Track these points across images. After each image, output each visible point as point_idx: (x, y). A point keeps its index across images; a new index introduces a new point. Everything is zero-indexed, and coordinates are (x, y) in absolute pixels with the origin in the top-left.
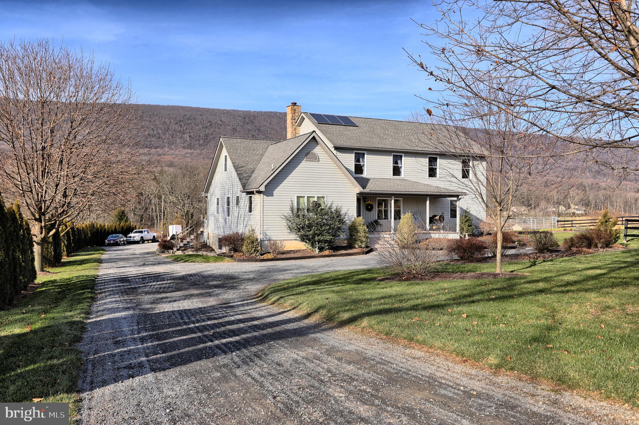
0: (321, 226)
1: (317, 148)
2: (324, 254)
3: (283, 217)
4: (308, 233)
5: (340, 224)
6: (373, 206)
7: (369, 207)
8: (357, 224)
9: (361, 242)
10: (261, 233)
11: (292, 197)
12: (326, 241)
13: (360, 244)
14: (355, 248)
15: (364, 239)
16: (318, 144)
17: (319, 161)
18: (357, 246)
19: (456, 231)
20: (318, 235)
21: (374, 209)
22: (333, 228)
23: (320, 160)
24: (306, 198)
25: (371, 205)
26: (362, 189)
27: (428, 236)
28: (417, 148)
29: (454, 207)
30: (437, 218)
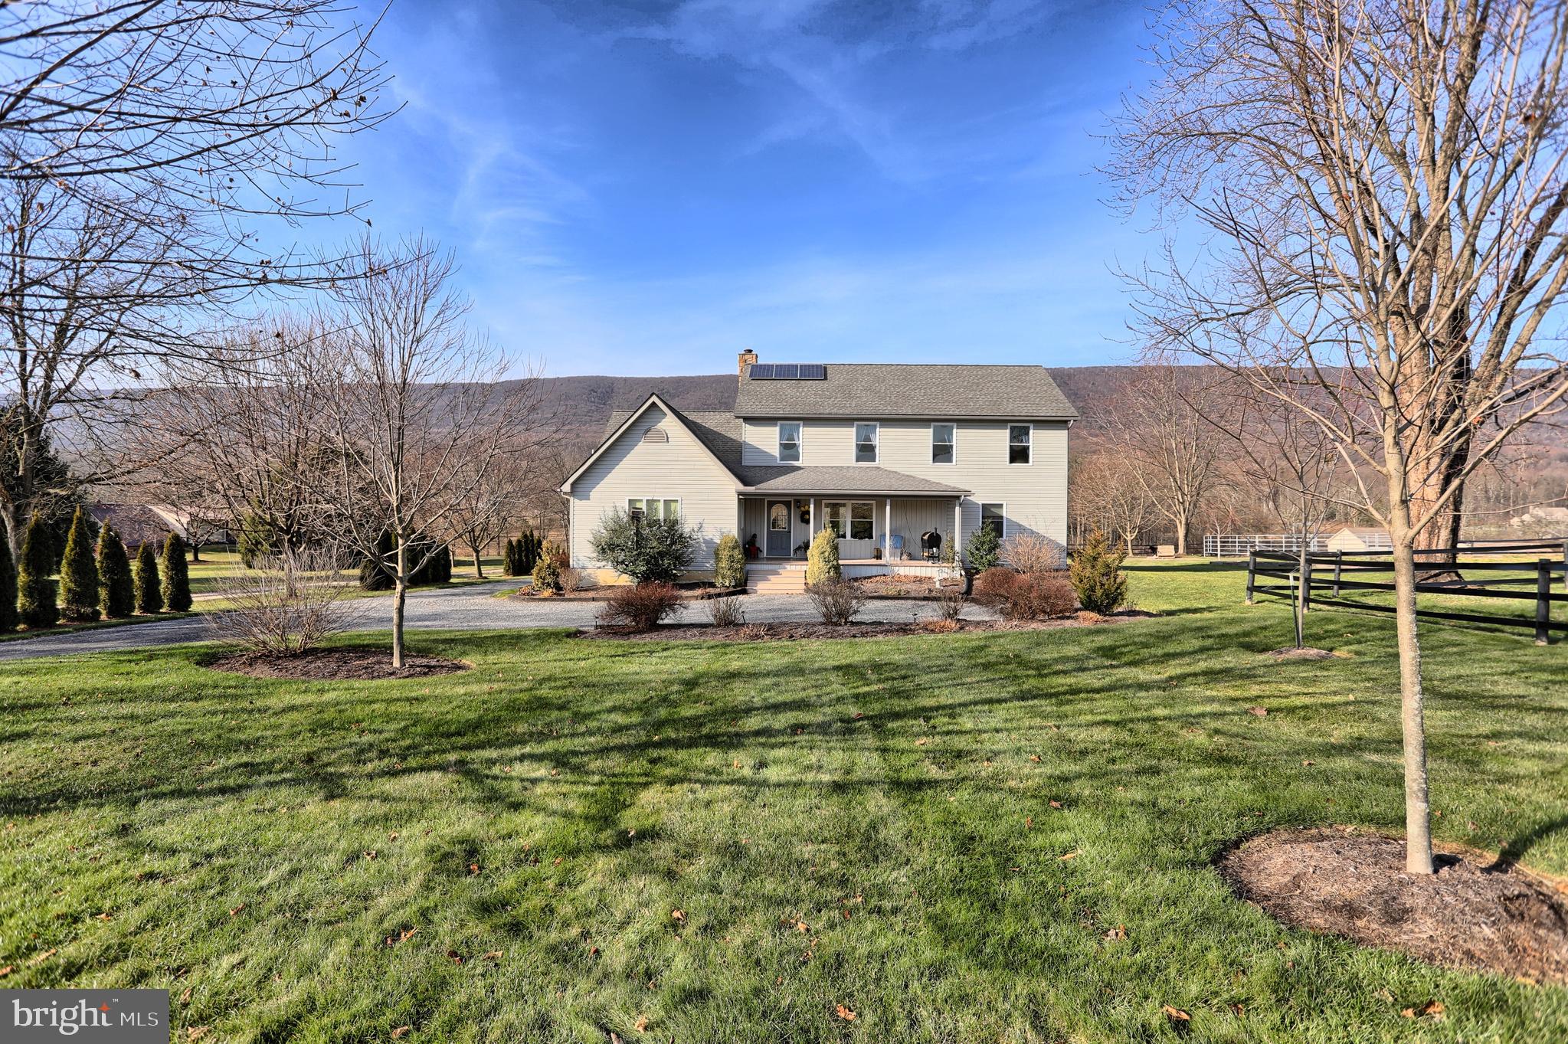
1: (664, 420)
7: (806, 517)
16: (665, 414)
17: (668, 441)
23: (670, 439)
24: (645, 502)
25: (808, 513)
26: (741, 488)
27: (884, 571)
28: (907, 410)
29: (994, 517)
30: (926, 537)
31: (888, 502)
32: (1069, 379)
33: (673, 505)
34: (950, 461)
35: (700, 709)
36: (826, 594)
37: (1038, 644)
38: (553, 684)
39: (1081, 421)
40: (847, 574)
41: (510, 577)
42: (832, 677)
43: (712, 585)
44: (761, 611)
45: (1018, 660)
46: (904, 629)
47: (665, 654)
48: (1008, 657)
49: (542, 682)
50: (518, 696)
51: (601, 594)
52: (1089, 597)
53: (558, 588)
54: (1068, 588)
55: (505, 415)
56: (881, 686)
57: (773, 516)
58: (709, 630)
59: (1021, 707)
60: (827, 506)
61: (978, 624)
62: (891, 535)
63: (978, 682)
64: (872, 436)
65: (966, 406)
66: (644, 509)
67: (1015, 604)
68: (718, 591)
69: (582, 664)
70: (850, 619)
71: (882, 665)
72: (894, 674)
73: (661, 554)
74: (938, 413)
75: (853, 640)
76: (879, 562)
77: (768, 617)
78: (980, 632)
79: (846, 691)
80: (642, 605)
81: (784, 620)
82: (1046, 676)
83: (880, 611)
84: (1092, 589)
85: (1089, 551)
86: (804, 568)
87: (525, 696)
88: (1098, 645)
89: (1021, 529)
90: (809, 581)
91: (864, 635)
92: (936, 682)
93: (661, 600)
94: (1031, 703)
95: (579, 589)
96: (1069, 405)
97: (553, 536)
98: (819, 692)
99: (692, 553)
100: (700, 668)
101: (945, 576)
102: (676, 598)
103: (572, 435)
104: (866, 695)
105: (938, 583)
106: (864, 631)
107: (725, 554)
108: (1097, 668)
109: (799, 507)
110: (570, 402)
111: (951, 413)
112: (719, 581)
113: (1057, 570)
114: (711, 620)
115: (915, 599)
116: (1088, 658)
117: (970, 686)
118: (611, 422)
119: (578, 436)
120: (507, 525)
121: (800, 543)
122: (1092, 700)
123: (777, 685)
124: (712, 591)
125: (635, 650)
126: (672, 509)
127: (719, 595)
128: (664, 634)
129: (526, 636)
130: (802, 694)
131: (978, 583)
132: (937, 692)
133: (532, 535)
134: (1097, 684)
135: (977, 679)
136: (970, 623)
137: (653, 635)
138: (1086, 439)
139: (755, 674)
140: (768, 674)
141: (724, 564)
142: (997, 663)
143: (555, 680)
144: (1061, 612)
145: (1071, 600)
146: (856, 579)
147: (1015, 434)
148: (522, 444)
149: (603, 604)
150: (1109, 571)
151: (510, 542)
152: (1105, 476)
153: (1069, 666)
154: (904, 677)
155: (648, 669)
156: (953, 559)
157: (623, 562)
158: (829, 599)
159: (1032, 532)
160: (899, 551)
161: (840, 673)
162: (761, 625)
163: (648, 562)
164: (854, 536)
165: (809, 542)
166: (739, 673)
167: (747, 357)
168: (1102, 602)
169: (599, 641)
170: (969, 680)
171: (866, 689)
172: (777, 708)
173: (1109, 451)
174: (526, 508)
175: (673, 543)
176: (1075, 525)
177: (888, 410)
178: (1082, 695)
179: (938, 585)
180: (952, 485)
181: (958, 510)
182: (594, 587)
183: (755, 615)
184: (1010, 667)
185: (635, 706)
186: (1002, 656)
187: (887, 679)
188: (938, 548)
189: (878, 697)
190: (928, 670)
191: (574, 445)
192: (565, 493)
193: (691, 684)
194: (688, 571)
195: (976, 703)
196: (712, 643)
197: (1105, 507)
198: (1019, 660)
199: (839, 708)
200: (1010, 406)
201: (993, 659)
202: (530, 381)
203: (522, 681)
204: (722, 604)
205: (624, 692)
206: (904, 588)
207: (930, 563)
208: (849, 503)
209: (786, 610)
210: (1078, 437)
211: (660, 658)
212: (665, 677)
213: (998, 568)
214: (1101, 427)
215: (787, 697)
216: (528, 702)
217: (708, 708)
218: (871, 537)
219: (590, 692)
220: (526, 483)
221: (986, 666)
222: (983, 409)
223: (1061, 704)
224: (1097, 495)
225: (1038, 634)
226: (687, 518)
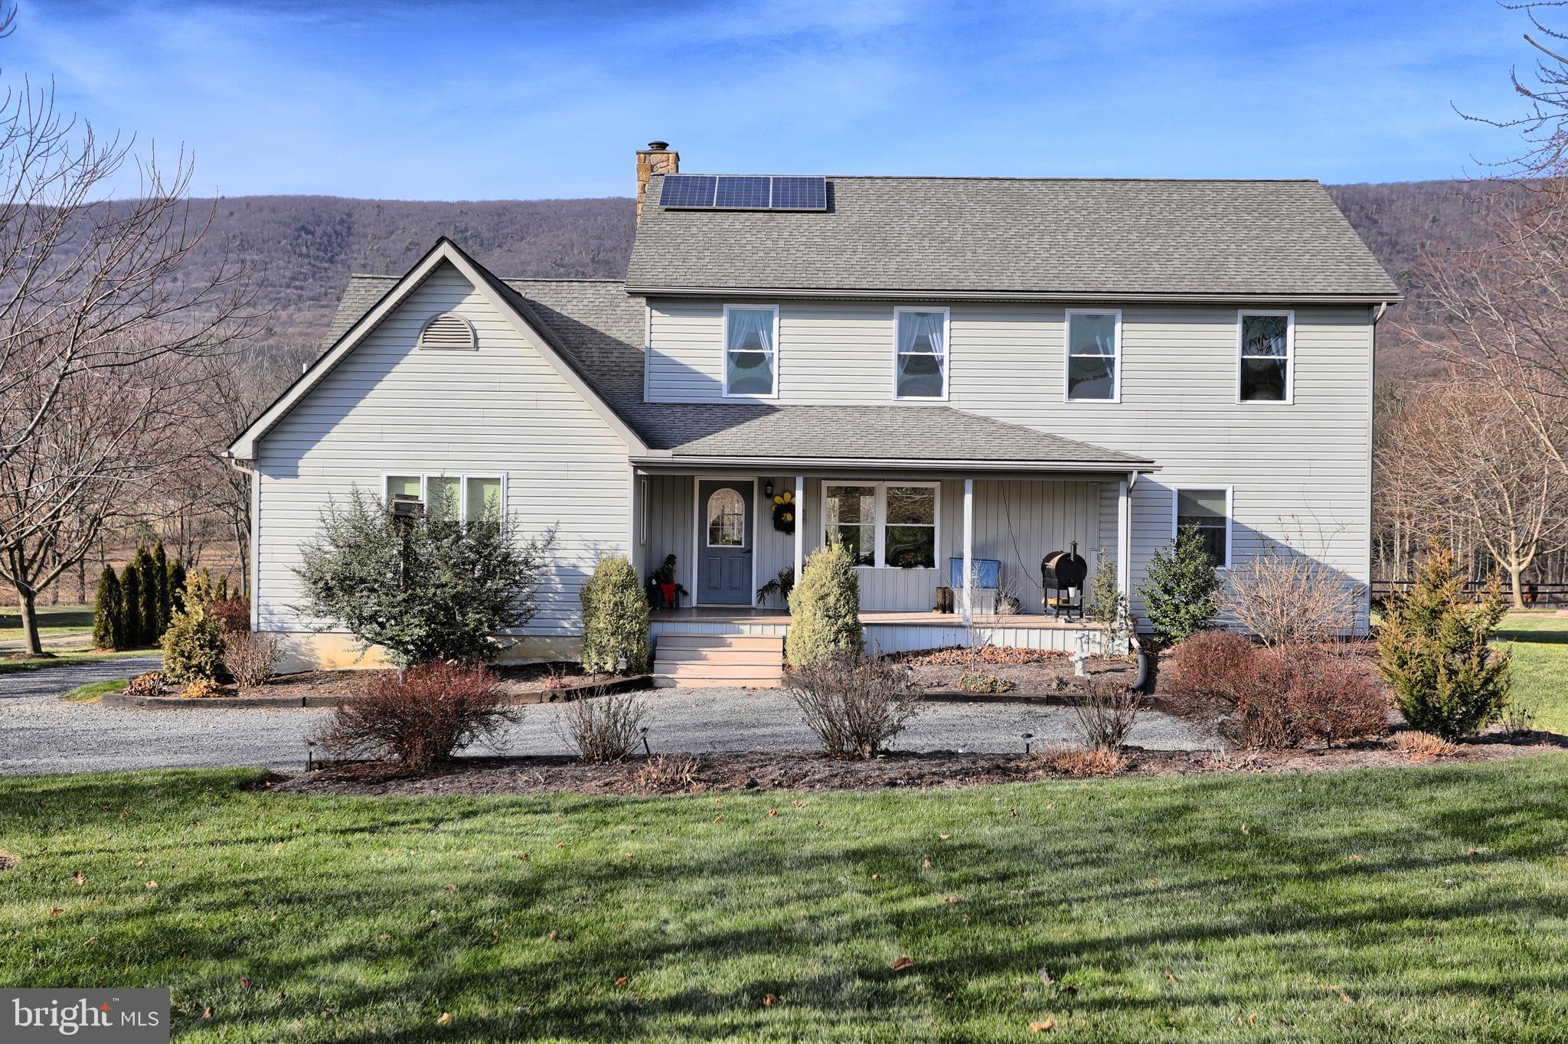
1: (468, 300)
7: (787, 518)
16: (470, 284)
17: (477, 347)
23: (481, 343)
24: (424, 483)
25: (790, 508)
26: (642, 451)
27: (960, 637)
28: (1012, 279)
29: (1204, 520)
30: (1052, 564)
31: (969, 485)
32: (1379, 210)
33: (488, 490)
34: (1107, 393)
35: (544, 949)
36: (829, 690)
37: (1306, 805)
38: (206, 899)
39: (1405, 305)
40: (876, 644)
41: (108, 653)
42: (844, 876)
43: (576, 669)
44: (684, 728)
45: (1262, 839)
46: (1004, 768)
47: (468, 824)
48: (1237, 832)
49: (178, 894)
50: (119, 927)
51: (322, 691)
52: (1422, 700)
53: (223, 676)
54: (1372, 679)
55: (96, 281)
56: (952, 896)
57: (712, 516)
58: (569, 770)
59: (1268, 948)
60: (833, 492)
61: (1169, 757)
62: (974, 560)
63: (1170, 889)
64: (934, 338)
65: (1144, 271)
66: (424, 499)
67: (1252, 715)
68: (588, 682)
69: (276, 849)
70: (884, 745)
71: (953, 849)
72: (982, 870)
73: (461, 601)
74: (1081, 287)
75: (891, 792)
76: (947, 618)
77: (698, 741)
78: (1174, 775)
79: (872, 908)
80: (417, 714)
81: (736, 747)
82: (1324, 877)
83: (951, 728)
84: (1429, 681)
85: (1422, 596)
86: (781, 631)
87: (137, 929)
88: (1444, 808)
89: (1266, 546)
90: (793, 660)
91: (913, 781)
92: (1076, 888)
93: (460, 702)
94: (1291, 938)
95: (271, 679)
96: (1376, 268)
97: (212, 559)
98: (814, 910)
99: (530, 597)
100: (548, 854)
101: (1096, 650)
102: (495, 699)
103: (258, 331)
104: (918, 916)
105: (1079, 665)
106: (915, 771)
107: (605, 599)
108: (1442, 861)
109: (769, 496)
110: (250, 256)
111: (1110, 287)
112: (590, 661)
113: (1348, 639)
114: (573, 747)
115: (1027, 700)
116: (1420, 838)
117: (1151, 900)
118: (347, 301)
119: (270, 332)
120: (102, 533)
121: (771, 575)
122: (1432, 934)
123: (719, 893)
124: (574, 682)
125: (398, 817)
126: (487, 498)
127: (591, 692)
128: (465, 779)
129: (144, 789)
130: (776, 915)
131: (1168, 668)
132: (1077, 911)
133: (161, 556)
134: (1443, 898)
135: (1168, 881)
136: (1153, 754)
137: (442, 783)
138: (1415, 344)
139: (670, 869)
140: (697, 870)
141: (601, 622)
142: (1212, 847)
143: (212, 888)
144: (1357, 732)
145: (1380, 705)
146: (896, 657)
147: (1255, 334)
148: (138, 347)
149: (327, 713)
150: (1467, 642)
151: (110, 574)
152: (1458, 429)
153: (1379, 855)
154: (1004, 877)
155: (427, 860)
156: (1114, 612)
157: (373, 618)
158: (837, 701)
159: (1291, 554)
160: (991, 594)
161: (861, 867)
162: (685, 757)
163: (430, 619)
164: (891, 560)
165: (792, 573)
166: (635, 867)
167: (655, 158)
168: (1451, 711)
169: (316, 797)
170: (1149, 884)
171: (919, 903)
172: (719, 946)
173: (1467, 371)
174: (147, 496)
175: (489, 574)
176: (1388, 537)
177: (969, 279)
178: (1408, 923)
179: (1079, 672)
180: (1113, 447)
181: (1123, 502)
182: (306, 675)
183: (670, 737)
184: (1244, 856)
185: (396, 945)
186: (1223, 831)
187: (966, 881)
188: (1080, 587)
189: (945, 921)
190: (1058, 861)
191: (261, 352)
192: (241, 462)
193: (525, 892)
194: (522, 638)
195: (1165, 937)
196: (575, 799)
197: (1457, 499)
198: (1260, 836)
199: (859, 945)
200: (1244, 272)
201: (1202, 837)
202: (157, 204)
203: (132, 892)
204: (597, 713)
205: (371, 913)
206: (1003, 675)
207: (1061, 622)
208: (882, 487)
209: (741, 725)
210: (1398, 340)
211: (456, 834)
212: (466, 877)
213: (1215, 633)
214: (1451, 318)
215: (743, 922)
216: (146, 942)
217: (564, 947)
218: (929, 563)
219: (293, 916)
220: (147, 438)
221: (1188, 854)
222: (1182, 278)
223: (1359, 942)
224: (1440, 471)
225: (1304, 783)
226: (521, 518)
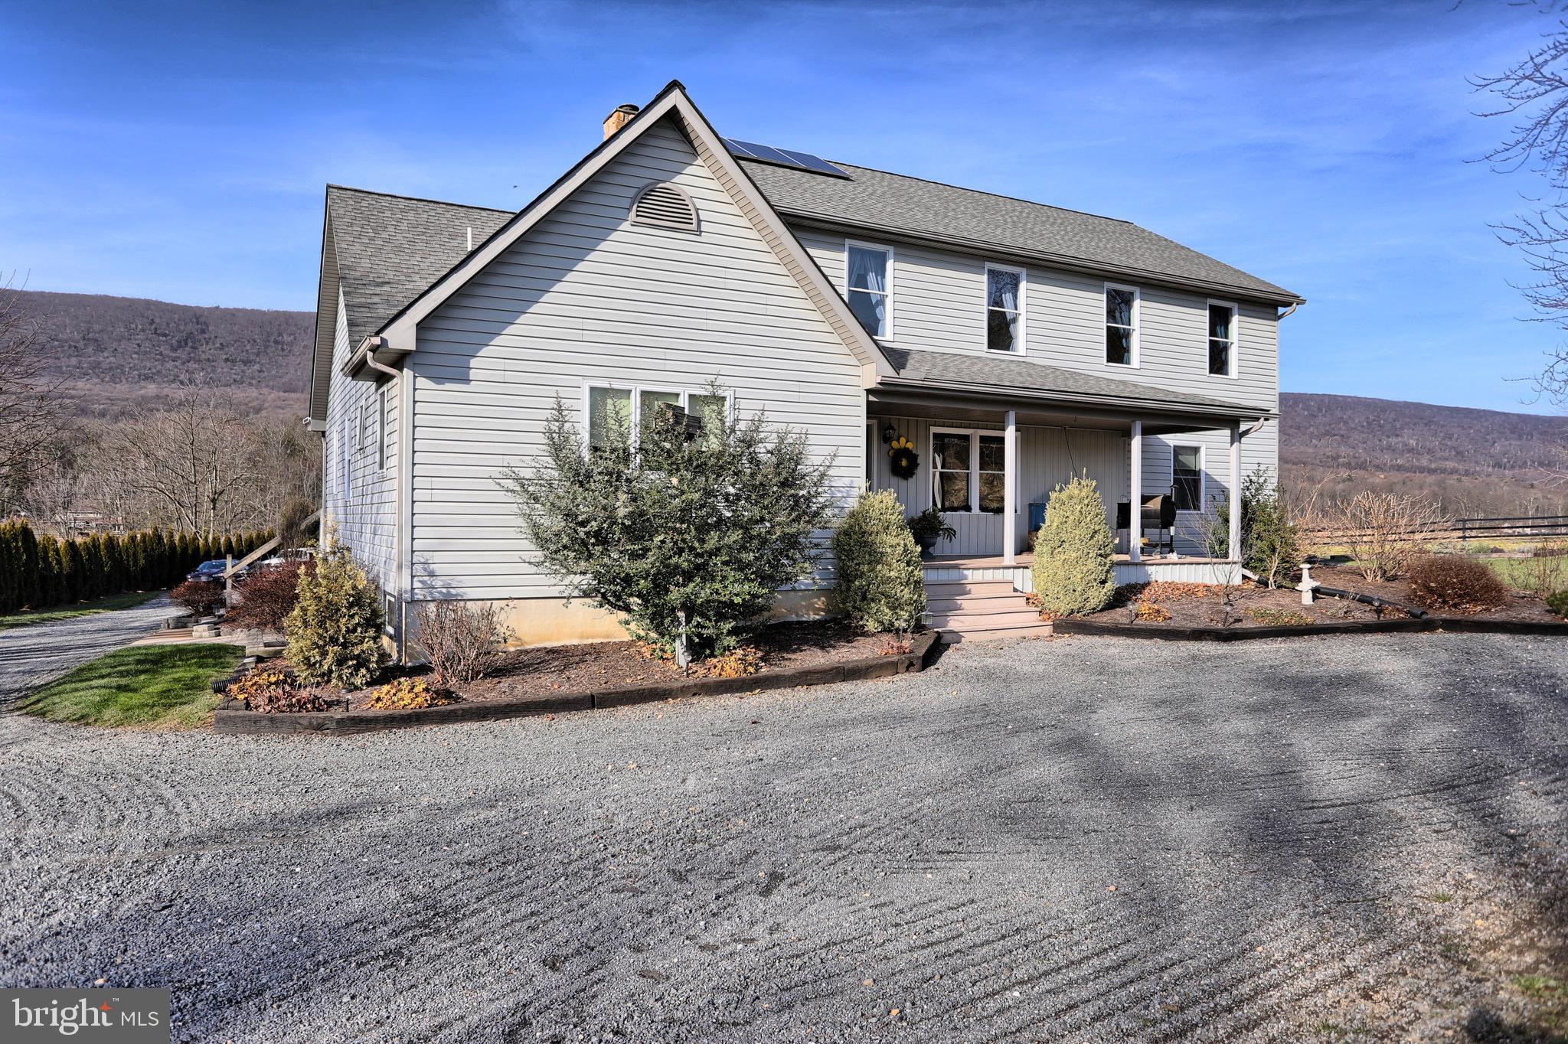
0: (703, 529)
1: (689, 170)
2: (714, 675)
3: (510, 484)
4: (629, 566)
5: (797, 520)
6: (916, 457)
7: (904, 463)
8: (873, 526)
9: (893, 608)
10: (400, 567)
11: (563, 392)
12: (723, 610)
13: (887, 614)
14: (865, 634)
15: (906, 594)
16: (695, 153)
17: (699, 231)
18: (871, 625)
19: (1226, 556)
20: (688, 577)
21: (920, 471)
22: (764, 541)
23: (704, 226)
26: (891, 372)
109: (888, 440)
147: (1216, 320)
208: (976, 435)
226: (812, 439)
